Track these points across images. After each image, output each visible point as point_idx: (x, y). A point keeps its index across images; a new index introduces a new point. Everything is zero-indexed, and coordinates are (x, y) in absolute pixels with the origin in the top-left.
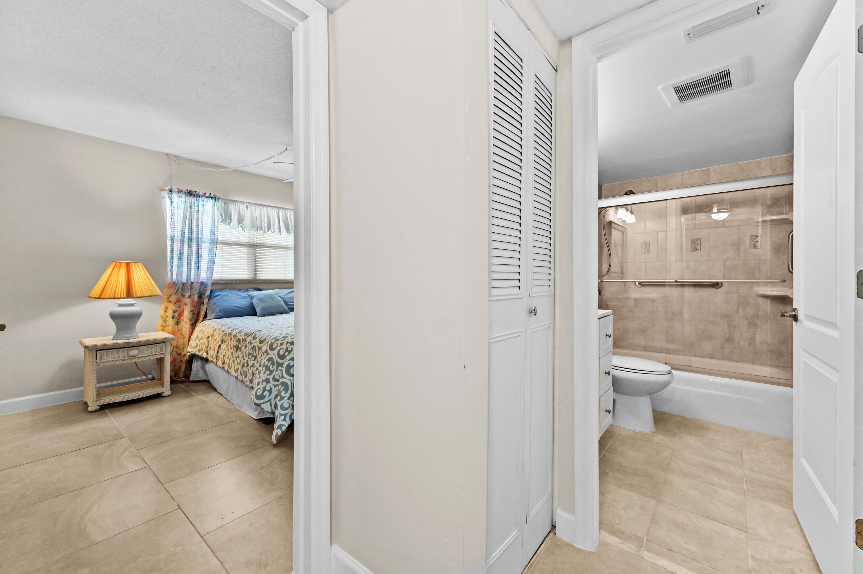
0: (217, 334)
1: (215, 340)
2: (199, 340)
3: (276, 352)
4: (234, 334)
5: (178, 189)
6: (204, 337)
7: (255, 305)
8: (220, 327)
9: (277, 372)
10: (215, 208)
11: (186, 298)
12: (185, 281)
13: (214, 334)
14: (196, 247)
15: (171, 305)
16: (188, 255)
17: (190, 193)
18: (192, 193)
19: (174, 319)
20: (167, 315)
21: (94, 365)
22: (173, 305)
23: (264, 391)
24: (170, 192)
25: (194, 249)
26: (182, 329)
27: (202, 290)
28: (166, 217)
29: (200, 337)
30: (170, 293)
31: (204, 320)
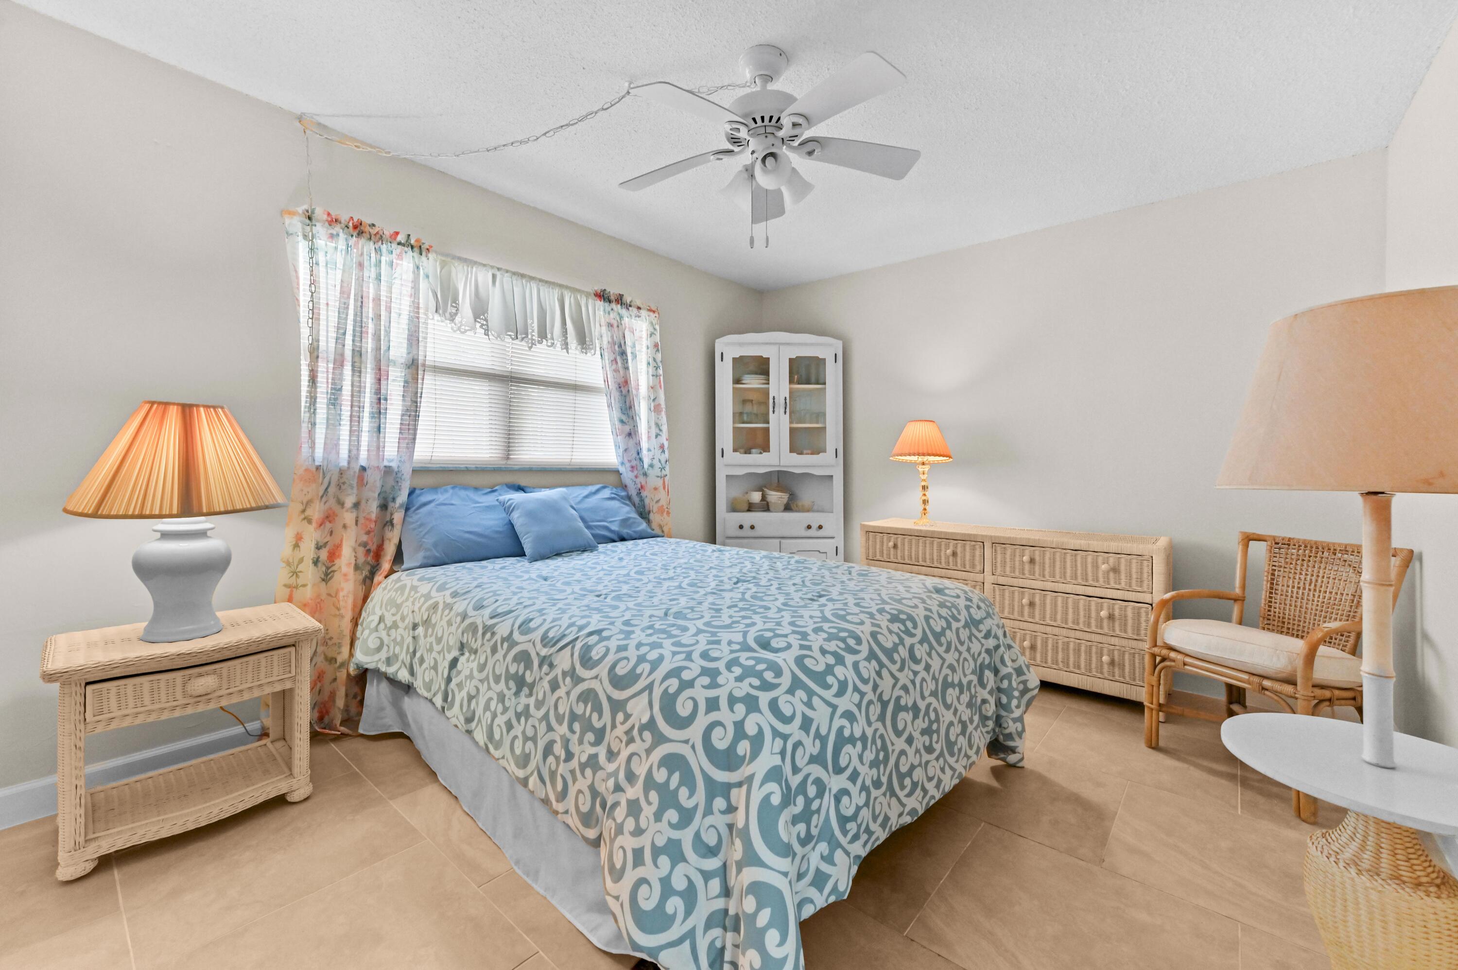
0: (444, 623)
1: (439, 640)
2: (388, 629)
3: (695, 732)
4: (503, 630)
5: (329, 214)
6: (400, 624)
7: (518, 528)
8: (449, 600)
9: (709, 820)
10: (419, 274)
11: (347, 511)
12: (344, 464)
13: (433, 621)
14: (373, 376)
15: (311, 528)
16: (352, 396)
17: (358, 229)
18: (362, 228)
19: (317, 567)
20: (302, 556)
21: (78, 731)
22: (316, 529)
23: (664, 898)
24: (308, 221)
25: (369, 379)
26: (337, 593)
27: (388, 488)
28: (298, 289)
29: (389, 622)
30: (309, 497)
31: (395, 568)
